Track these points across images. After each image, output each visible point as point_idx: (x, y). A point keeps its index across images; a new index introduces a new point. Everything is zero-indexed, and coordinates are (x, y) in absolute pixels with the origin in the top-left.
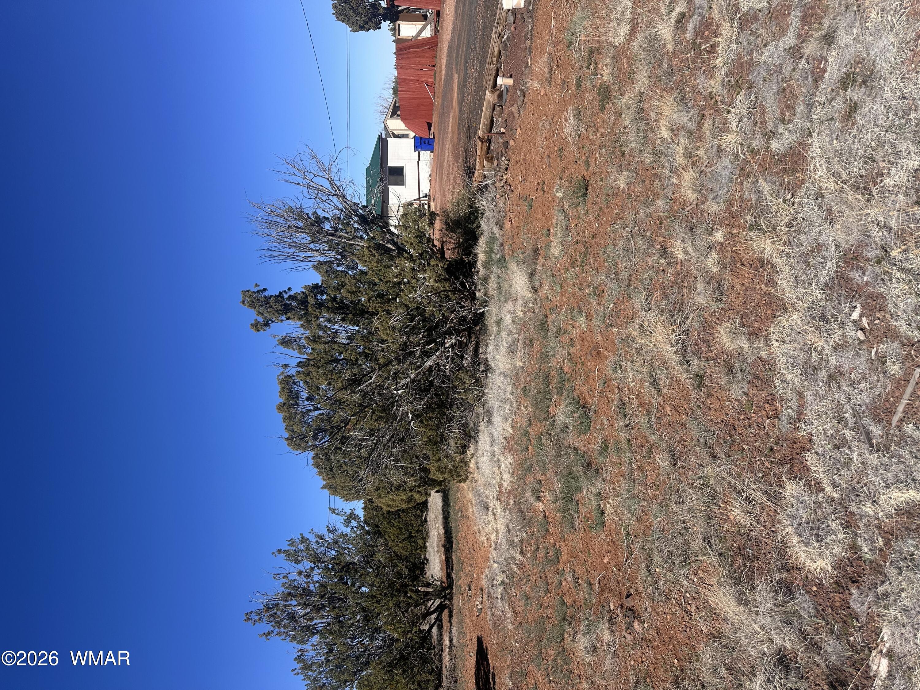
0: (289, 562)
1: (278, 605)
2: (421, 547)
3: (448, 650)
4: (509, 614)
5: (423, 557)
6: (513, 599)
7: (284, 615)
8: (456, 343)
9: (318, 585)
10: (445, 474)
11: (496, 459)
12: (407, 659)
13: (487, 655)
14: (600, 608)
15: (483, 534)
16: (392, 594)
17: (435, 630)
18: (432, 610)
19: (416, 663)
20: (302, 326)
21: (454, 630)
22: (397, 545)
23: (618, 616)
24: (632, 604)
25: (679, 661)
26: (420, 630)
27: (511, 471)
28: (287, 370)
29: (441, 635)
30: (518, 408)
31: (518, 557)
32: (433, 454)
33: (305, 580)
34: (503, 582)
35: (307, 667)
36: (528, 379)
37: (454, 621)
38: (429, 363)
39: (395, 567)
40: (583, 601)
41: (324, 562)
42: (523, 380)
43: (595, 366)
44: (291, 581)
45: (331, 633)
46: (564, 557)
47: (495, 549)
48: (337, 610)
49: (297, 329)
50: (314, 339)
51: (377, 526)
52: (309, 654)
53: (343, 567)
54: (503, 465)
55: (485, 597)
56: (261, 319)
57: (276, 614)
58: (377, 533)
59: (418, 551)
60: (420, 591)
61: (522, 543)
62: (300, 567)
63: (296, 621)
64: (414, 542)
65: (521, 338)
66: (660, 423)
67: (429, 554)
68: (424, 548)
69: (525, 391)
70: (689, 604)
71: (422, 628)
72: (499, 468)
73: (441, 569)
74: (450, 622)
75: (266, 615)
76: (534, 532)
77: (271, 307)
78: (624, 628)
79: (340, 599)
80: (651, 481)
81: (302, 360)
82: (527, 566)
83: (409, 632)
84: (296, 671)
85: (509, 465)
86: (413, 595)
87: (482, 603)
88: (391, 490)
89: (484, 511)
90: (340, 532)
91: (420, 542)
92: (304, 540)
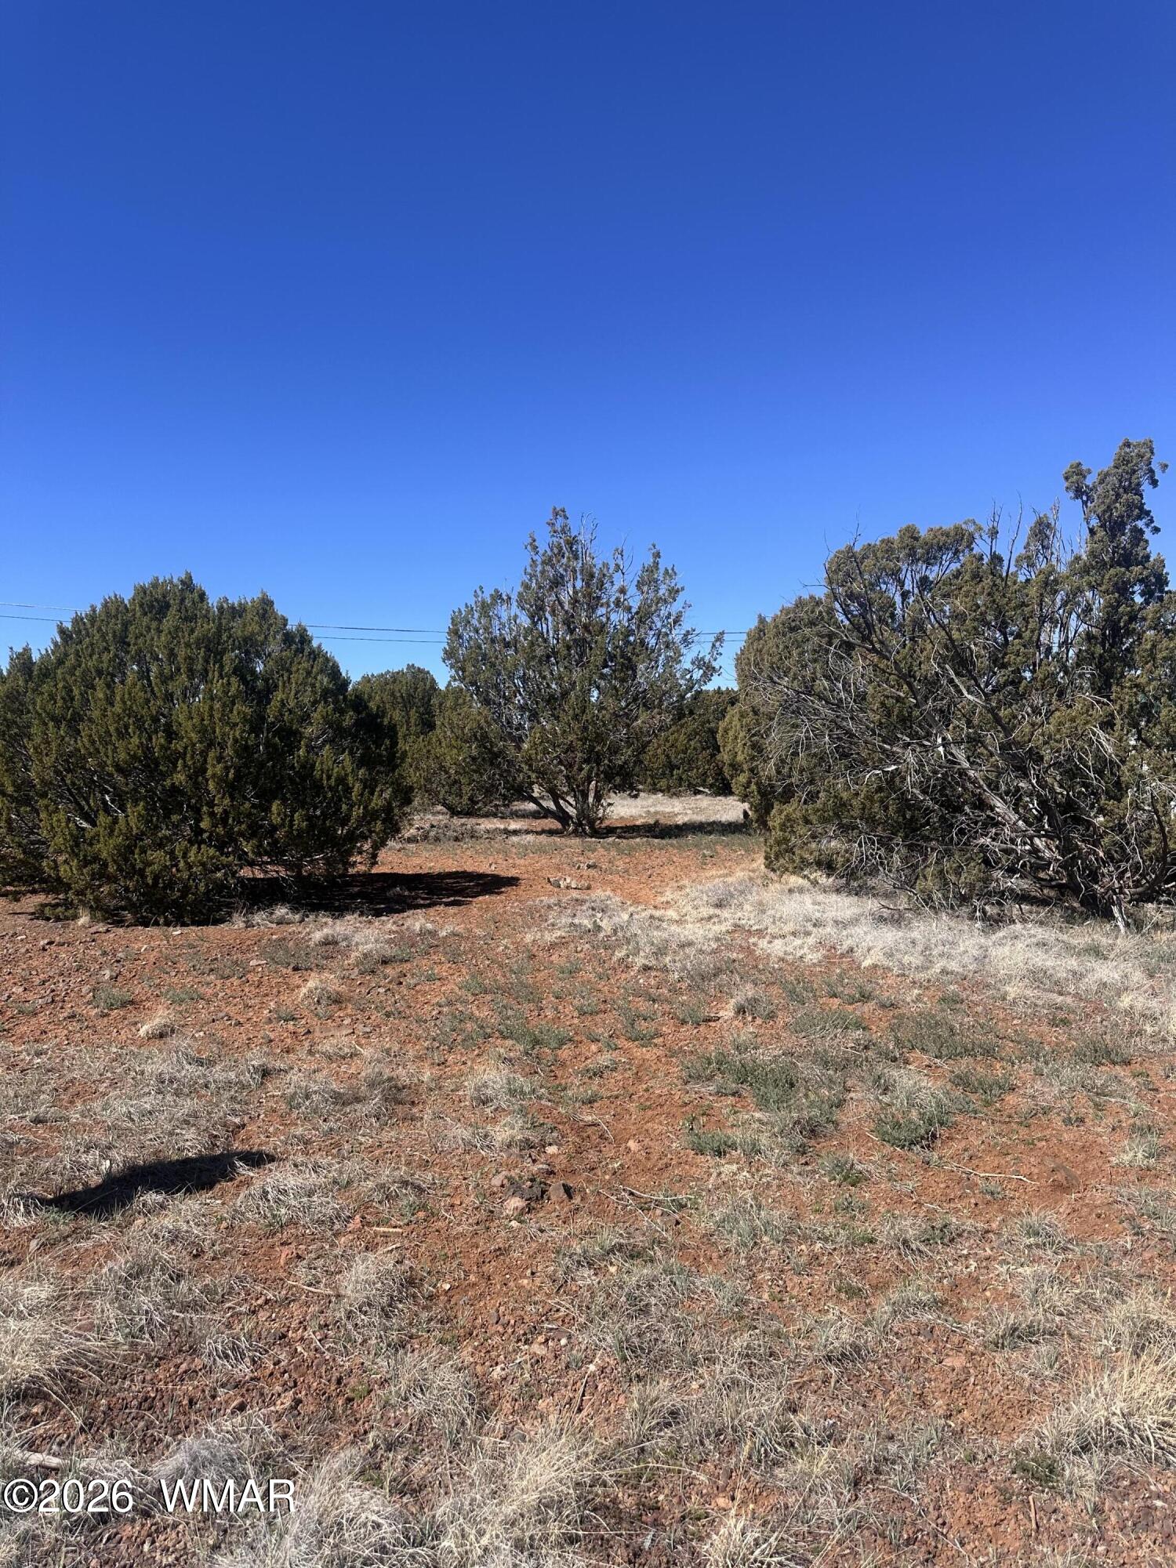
0: (640, 573)
1: (576, 558)
2: (655, 784)
3: (502, 827)
4: (549, 937)
5: (641, 787)
6: (572, 945)
7: (561, 570)
8: (1041, 859)
9: (604, 620)
10: (781, 830)
11: (810, 928)
12: (492, 764)
13: (491, 893)
14: (549, 1123)
15: (677, 895)
16: (586, 739)
17: (532, 806)
18: (561, 802)
19: (485, 777)
20: (1078, 558)
21: (530, 838)
22: (659, 746)
23: (534, 1161)
24: (554, 1198)
25: (446, 1292)
26: (533, 783)
27: (790, 958)
28: (985, 537)
29: (524, 815)
30: (914, 983)
31: (640, 961)
32: (818, 810)
33: (612, 600)
34: (599, 928)
35: (485, 609)
36: (980, 1009)
37: (543, 838)
38: (999, 805)
39: (627, 742)
40: (563, 1082)
41: (638, 627)
42: (975, 998)
43: (1030, 1176)
44: (611, 577)
45: (532, 644)
46: (640, 1052)
47: (652, 917)
48: (566, 652)
49: (1068, 549)
50: (1049, 585)
51: (691, 713)
52: (503, 612)
53: (629, 660)
54: (798, 942)
55: (575, 894)
56: (1090, 481)
57: (563, 557)
58: (681, 713)
59: (649, 780)
60: (589, 783)
61: (661, 970)
62: (632, 590)
63: (551, 588)
64: (664, 774)
65: (1069, 1000)
66: (919, 1334)
67: (645, 799)
68: (654, 790)
69: (952, 1001)
70: (547, 1341)
71: (536, 788)
72: (794, 934)
73: (622, 818)
74: (543, 832)
75: (562, 541)
76: (682, 994)
77: (1118, 496)
78: (513, 1173)
79: (581, 656)
80: (790, 1285)
81: (1006, 563)
82: (624, 976)
83: (530, 766)
84: (479, 593)
85: (799, 955)
86: (584, 773)
87: (568, 887)
88: (754, 735)
89: (714, 900)
90: (684, 651)
91: (663, 783)
92: (674, 592)
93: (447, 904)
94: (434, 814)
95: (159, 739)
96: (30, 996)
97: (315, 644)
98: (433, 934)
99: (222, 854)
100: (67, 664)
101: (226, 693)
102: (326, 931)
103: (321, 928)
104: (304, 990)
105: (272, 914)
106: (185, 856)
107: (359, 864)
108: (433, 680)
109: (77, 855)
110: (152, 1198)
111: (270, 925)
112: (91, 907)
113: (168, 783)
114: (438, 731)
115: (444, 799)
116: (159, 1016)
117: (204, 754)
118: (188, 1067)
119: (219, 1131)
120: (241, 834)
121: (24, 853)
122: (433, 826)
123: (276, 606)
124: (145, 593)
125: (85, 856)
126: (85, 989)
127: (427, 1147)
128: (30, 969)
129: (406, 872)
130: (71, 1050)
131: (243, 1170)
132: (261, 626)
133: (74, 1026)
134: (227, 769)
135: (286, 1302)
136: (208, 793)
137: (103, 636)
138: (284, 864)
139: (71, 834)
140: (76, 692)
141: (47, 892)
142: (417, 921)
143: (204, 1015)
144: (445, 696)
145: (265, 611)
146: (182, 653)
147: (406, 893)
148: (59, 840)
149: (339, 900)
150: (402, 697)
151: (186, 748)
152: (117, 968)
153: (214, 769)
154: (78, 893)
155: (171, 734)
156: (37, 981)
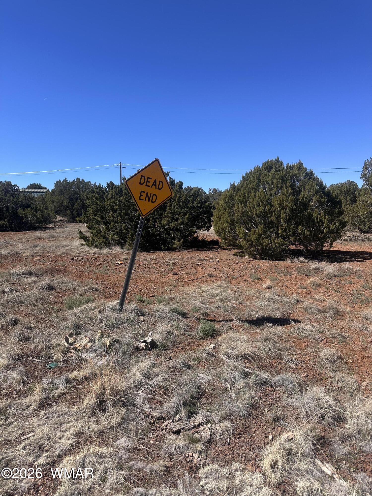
93: (357, 261)
94: (354, 232)
95: (268, 207)
96: (235, 275)
97: (315, 176)
98: (352, 270)
99: (284, 241)
100: (244, 186)
101: (287, 193)
102: (316, 265)
103: (314, 264)
104: (309, 281)
105: (299, 259)
106: (274, 241)
107: (327, 247)
108: (357, 185)
109: (246, 239)
110: (269, 324)
111: (298, 262)
112: (249, 254)
113: (270, 220)
114: (357, 203)
115: (358, 227)
116: (268, 283)
117: (280, 211)
118: (276, 296)
119: (286, 313)
120: (290, 235)
121: (232, 238)
122: (354, 236)
123: (303, 165)
124: (266, 164)
125: (248, 239)
126: (248, 274)
127: (347, 327)
128: (234, 268)
129: (343, 250)
130: (246, 288)
131: (292, 323)
132: (299, 171)
133: (246, 283)
134: (286, 216)
135: (305, 355)
136: (281, 222)
137: (254, 178)
138: (303, 245)
139: (244, 233)
140: (246, 194)
141: (237, 249)
142: (346, 265)
143: (280, 284)
144: (361, 190)
145: (300, 166)
146: (275, 181)
147: (343, 257)
148: (241, 235)
149: (320, 257)
150: (344, 191)
151: (275, 209)
152: (256, 270)
153: (283, 216)
154: (245, 249)
155: (271, 206)
156: (236, 271)
